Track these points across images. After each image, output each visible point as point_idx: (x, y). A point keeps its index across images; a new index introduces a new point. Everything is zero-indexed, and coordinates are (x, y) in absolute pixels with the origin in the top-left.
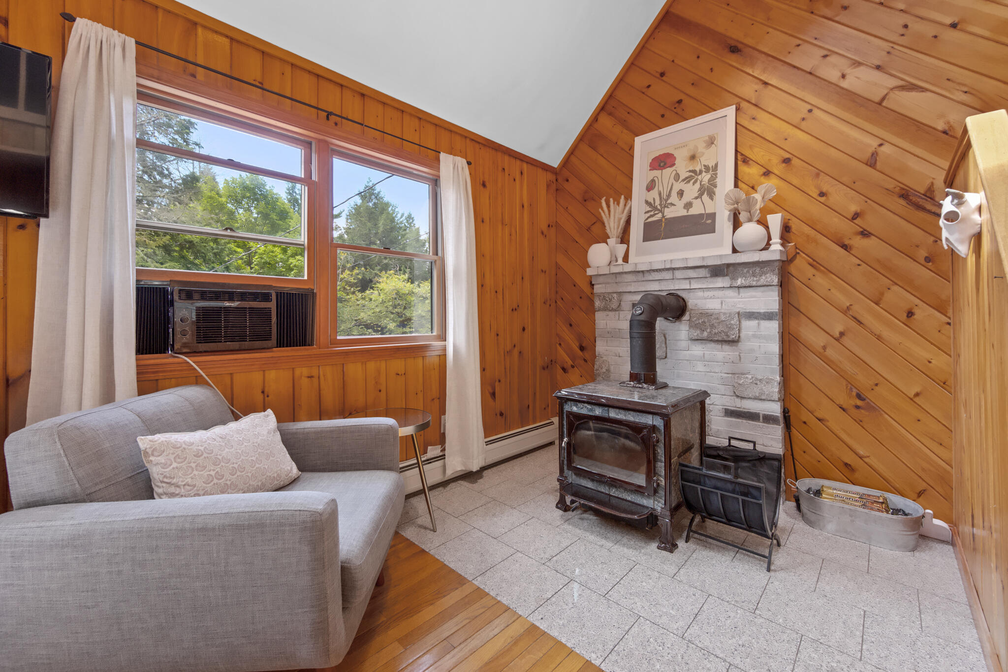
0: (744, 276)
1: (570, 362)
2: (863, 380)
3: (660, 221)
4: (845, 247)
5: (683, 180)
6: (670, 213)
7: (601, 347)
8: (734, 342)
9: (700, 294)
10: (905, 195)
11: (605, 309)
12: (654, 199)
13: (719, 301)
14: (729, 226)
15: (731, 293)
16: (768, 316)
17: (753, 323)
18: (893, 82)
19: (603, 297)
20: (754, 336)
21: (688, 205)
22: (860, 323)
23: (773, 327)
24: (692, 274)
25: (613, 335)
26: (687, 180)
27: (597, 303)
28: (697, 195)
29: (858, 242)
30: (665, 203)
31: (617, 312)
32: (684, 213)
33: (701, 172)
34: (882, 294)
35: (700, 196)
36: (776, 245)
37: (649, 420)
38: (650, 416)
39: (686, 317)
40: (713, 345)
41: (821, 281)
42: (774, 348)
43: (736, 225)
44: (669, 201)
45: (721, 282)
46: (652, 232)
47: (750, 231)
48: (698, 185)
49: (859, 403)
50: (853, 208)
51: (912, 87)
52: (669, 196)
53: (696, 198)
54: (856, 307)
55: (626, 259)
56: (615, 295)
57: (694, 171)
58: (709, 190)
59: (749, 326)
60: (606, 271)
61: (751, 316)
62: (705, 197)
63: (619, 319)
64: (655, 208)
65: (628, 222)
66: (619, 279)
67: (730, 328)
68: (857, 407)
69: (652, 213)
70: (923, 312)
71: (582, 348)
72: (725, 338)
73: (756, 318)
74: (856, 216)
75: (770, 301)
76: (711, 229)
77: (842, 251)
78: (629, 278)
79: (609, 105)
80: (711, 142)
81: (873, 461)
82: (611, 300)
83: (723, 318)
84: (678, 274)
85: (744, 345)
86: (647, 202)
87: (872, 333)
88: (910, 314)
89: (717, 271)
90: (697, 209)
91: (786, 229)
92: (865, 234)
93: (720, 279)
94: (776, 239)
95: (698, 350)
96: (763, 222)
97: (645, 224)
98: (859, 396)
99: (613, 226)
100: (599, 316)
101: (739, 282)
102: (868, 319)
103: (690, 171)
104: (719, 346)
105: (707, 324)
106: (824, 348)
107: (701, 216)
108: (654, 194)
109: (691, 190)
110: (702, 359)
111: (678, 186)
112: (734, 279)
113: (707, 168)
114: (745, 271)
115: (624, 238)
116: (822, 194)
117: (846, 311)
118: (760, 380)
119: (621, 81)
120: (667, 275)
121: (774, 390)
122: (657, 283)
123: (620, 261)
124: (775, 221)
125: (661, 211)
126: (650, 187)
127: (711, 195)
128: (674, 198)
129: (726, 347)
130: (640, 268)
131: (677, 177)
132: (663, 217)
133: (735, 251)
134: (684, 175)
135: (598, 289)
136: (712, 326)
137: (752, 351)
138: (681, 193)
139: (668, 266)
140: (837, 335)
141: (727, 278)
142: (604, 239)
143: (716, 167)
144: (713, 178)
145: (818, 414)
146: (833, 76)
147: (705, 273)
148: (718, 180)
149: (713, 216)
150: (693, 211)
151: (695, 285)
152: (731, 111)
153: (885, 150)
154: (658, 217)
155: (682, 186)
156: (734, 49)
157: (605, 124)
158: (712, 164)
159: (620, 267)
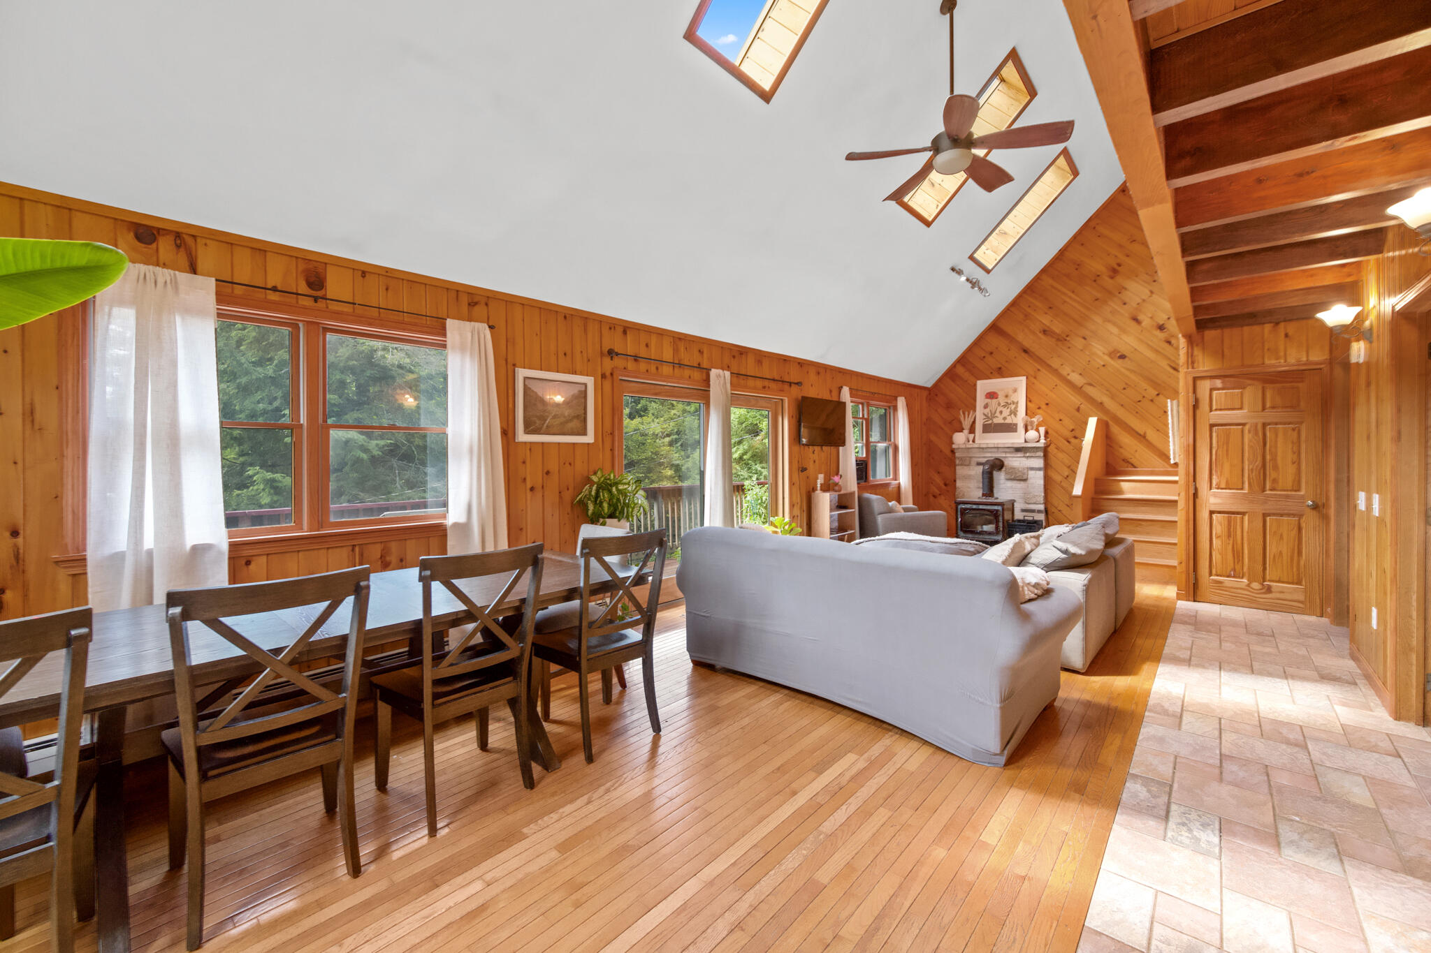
0: (1029, 452)
1: (938, 492)
3: (991, 424)
4: (1069, 442)
5: (1002, 406)
6: (996, 421)
7: (959, 484)
8: (1025, 480)
9: (1010, 459)
11: (962, 465)
12: (988, 413)
13: (1018, 462)
14: (1024, 432)
15: (1024, 459)
16: (1039, 469)
17: (1033, 472)
18: (1085, 382)
19: (961, 459)
20: (1033, 477)
21: (1005, 419)
23: (1041, 473)
24: (1007, 450)
25: (968, 478)
26: (1004, 406)
27: (957, 462)
29: (1073, 440)
30: (993, 416)
32: (1003, 422)
33: (1010, 404)
35: (1010, 415)
36: (1042, 441)
37: (996, 508)
38: (996, 506)
39: (1004, 469)
40: (1016, 481)
41: (1060, 455)
42: (1042, 482)
43: (1026, 431)
44: (995, 415)
45: (1020, 454)
46: (988, 429)
47: (1032, 434)
48: (1009, 410)
50: (1072, 427)
51: (1090, 384)
52: (995, 412)
53: (1008, 415)
55: (974, 441)
56: (967, 458)
57: (1007, 403)
58: (1014, 413)
59: (1031, 473)
60: (964, 446)
61: (1032, 469)
62: (1012, 415)
64: (988, 417)
65: (974, 422)
66: (970, 450)
67: (1024, 474)
69: (987, 420)
71: (946, 485)
72: (1021, 478)
73: (1034, 470)
74: (1073, 430)
75: (1039, 463)
76: (1015, 430)
77: (1067, 444)
78: (976, 450)
79: (963, 360)
80: (1015, 391)
82: (965, 460)
83: (1020, 470)
84: (1000, 450)
85: (1030, 481)
86: (984, 414)
89: (1018, 450)
90: (1009, 421)
91: (1047, 433)
92: (1075, 437)
94: (1042, 437)
95: (1009, 484)
96: (1037, 430)
97: (983, 424)
99: (966, 424)
100: (957, 468)
101: (1028, 454)
103: (1005, 402)
104: (1018, 482)
105: (1013, 472)
107: (1010, 424)
108: (987, 411)
109: (1006, 412)
110: (1011, 487)
111: (999, 409)
112: (1026, 453)
113: (1013, 403)
114: (1030, 450)
115: (972, 430)
116: (1060, 420)
118: (1036, 496)
119: (970, 350)
120: (996, 450)
121: (1041, 499)
123: (971, 442)
124: (1042, 430)
125: (991, 419)
126: (986, 407)
127: (1015, 415)
128: (998, 414)
129: (1022, 482)
130: (982, 446)
131: (999, 404)
132: (993, 422)
133: (1026, 441)
134: (1002, 403)
135: (957, 455)
136: (1015, 473)
137: (1032, 484)
138: (1001, 412)
139: (996, 446)
141: (1022, 453)
142: (961, 430)
143: (1017, 403)
144: (1016, 408)
145: (1059, 508)
146: (1064, 373)
147: (1012, 450)
148: (1019, 409)
149: (1016, 425)
150: (1007, 421)
151: (1008, 455)
152: (1024, 378)
153: (1082, 406)
154: (990, 422)
155: (1001, 409)
156: (1026, 351)
157: (960, 370)
158: (1015, 401)
159: (970, 445)
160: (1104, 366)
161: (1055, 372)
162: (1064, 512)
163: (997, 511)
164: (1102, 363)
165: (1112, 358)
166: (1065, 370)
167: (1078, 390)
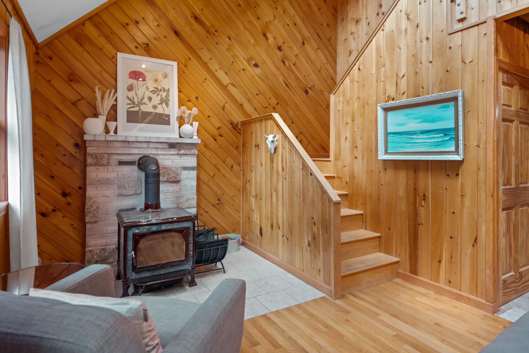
0: (184, 149)
1: (51, 208)
2: (220, 193)
3: (137, 112)
4: (215, 140)
5: (151, 91)
6: (144, 108)
7: (91, 192)
8: (178, 182)
9: (162, 157)
10: (232, 123)
11: (97, 164)
12: (133, 97)
13: (171, 161)
15: (177, 157)
16: (192, 169)
17: (186, 172)
18: (230, 82)
19: (95, 156)
20: (187, 178)
21: (155, 107)
22: (219, 170)
23: (194, 173)
24: (159, 146)
25: (102, 182)
26: (153, 92)
27: (90, 161)
28: (159, 102)
29: (219, 138)
30: (141, 103)
31: (106, 167)
32: (152, 110)
33: (161, 91)
34: (225, 159)
35: (161, 104)
36: (195, 137)
37: (186, 225)
38: (186, 223)
40: (168, 184)
42: (194, 183)
43: (180, 124)
44: (143, 101)
45: (173, 151)
46: (133, 117)
47: (186, 128)
48: (159, 97)
49: (218, 202)
50: (218, 125)
51: (234, 85)
52: (142, 98)
53: (159, 104)
54: (218, 164)
55: (116, 132)
56: (105, 155)
57: (157, 89)
58: (165, 101)
59: (184, 174)
60: (101, 138)
61: (185, 168)
62: (164, 104)
63: (107, 171)
64: (134, 103)
66: (110, 145)
67: (177, 174)
68: (218, 204)
69: (132, 106)
70: (236, 167)
72: (175, 180)
73: (188, 170)
74: (219, 128)
75: (193, 161)
76: (167, 123)
78: (118, 145)
80: (166, 76)
81: (222, 224)
82: (101, 158)
83: (174, 170)
84: (151, 145)
85: (182, 183)
86: (128, 98)
87: (222, 174)
88: (232, 167)
89: (172, 146)
90: (160, 110)
92: (221, 136)
93: (173, 150)
94: (195, 134)
97: (127, 111)
98: (219, 200)
99: (103, 108)
100: (89, 169)
101: (182, 152)
102: (221, 169)
103: (155, 88)
104: (171, 184)
105: (166, 173)
106: (208, 181)
107: (162, 115)
108: (131, 94)
109: (156, 100)
111: (148, 94)
112: (180, 150)
113: (164, 90)
114: (185, 147)
115: (113, 117)
116: (209, 117)
117: (215, 166)
118: (189, 199)
120: (145, 145)
121: (194, 202)
122: (137, 149)
123: (112, 133)
124: (196, 125)
125: (138, 106)
126: (130, 88)
127: (167, 105)
128: (146, 101)
129: (174, 185)
130: (129, 139)
131: (147, 88)
132: (140, 110)
133: (181, 137)
134: (151, 89)
135: (90, 150)
136: (169, 174)
137: (186, 185)
138: (150, 99)
139: (148, 140)
140: (212, 176)
141: (176, 149)
142: (96, 115)
143: (168, 90)
144: (167, 96)
145: (206, 210)
146: (213, 69)
147: (165, 146)
148: (170, 98)
149: (168, 116)
150: (158, 111)
151: (160, 152)
152: (175, 64)
153: (227, 105)
154: (137, 109)
155: (151, 95)
156: (176, 33)
157: (90, 30)
158: (166, 88)
159: (111, 137)
160: (243, 70)
161: (205, 65)
162: (210, 213)
163: (188, 228)
164: (243, 68)
165: (249, 64)
166: (214, 66)
167: (224, 87)
